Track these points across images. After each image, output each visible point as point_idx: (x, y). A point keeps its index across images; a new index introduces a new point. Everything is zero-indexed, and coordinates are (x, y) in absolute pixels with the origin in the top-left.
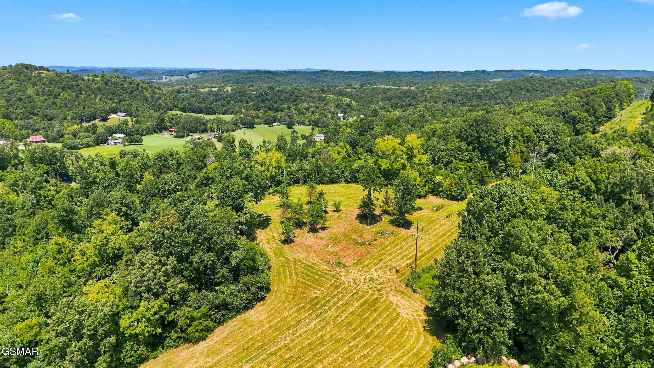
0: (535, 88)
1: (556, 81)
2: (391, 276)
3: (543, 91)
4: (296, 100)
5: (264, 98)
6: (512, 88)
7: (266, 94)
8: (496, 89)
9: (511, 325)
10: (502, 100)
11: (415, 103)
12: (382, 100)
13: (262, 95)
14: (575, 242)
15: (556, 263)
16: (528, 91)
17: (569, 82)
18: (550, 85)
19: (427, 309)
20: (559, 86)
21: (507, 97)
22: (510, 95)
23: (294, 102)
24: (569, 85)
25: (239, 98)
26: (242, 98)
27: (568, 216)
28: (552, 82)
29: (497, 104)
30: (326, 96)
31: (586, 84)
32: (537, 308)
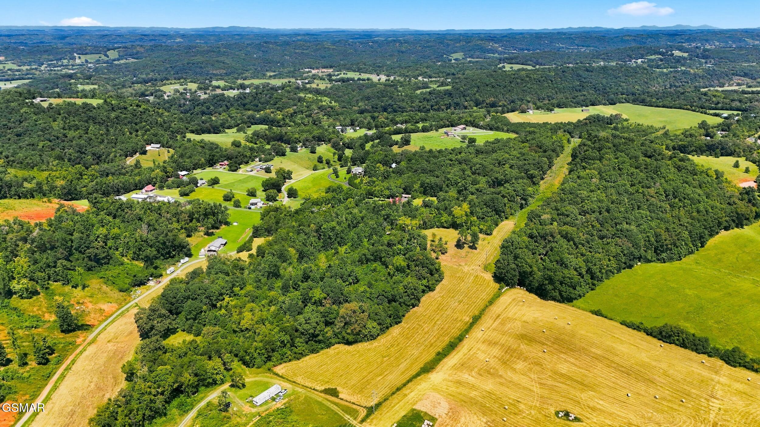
0: (498, 83)
1: (516, 76)
2: (478, 267)
3: (505, 87)
4: (277, 102)
5: (243, 102)
6: (479, 84)
7: (245, 97)
8: (465, 85)
9: (518, 277)
10: (471, 98)
11: (393, 103)
12: (362, 99)
13: (241, 98)
14: (533, 254)
15: (529, 261)
16: (493, 87)
17: (527, 76)
18: (511, 80)
19: (492, 276)
20: (519, 81)
21: (475, 94)
22: (477, 91)
23: (275, 105)
24: (528, 79)
25: (219, 103)
26: (221, 102)
27: (531, 247)
28: (513, 76)
29: (467, 101)
30: (305, 96)
31: (542, 77)
32: (524, 272)
